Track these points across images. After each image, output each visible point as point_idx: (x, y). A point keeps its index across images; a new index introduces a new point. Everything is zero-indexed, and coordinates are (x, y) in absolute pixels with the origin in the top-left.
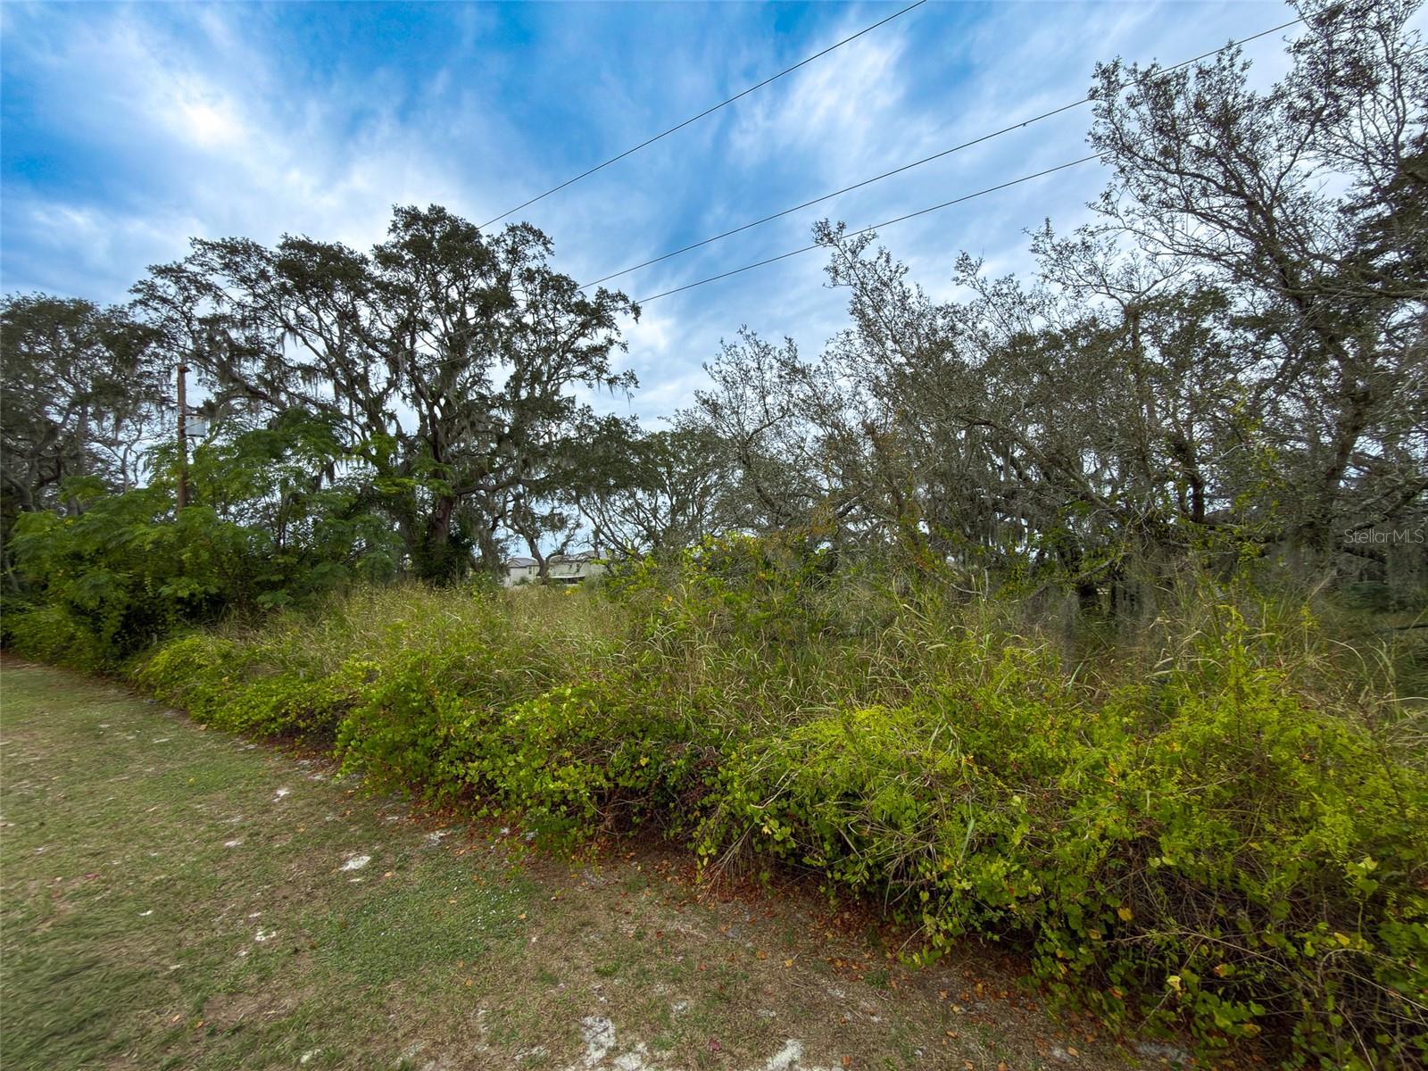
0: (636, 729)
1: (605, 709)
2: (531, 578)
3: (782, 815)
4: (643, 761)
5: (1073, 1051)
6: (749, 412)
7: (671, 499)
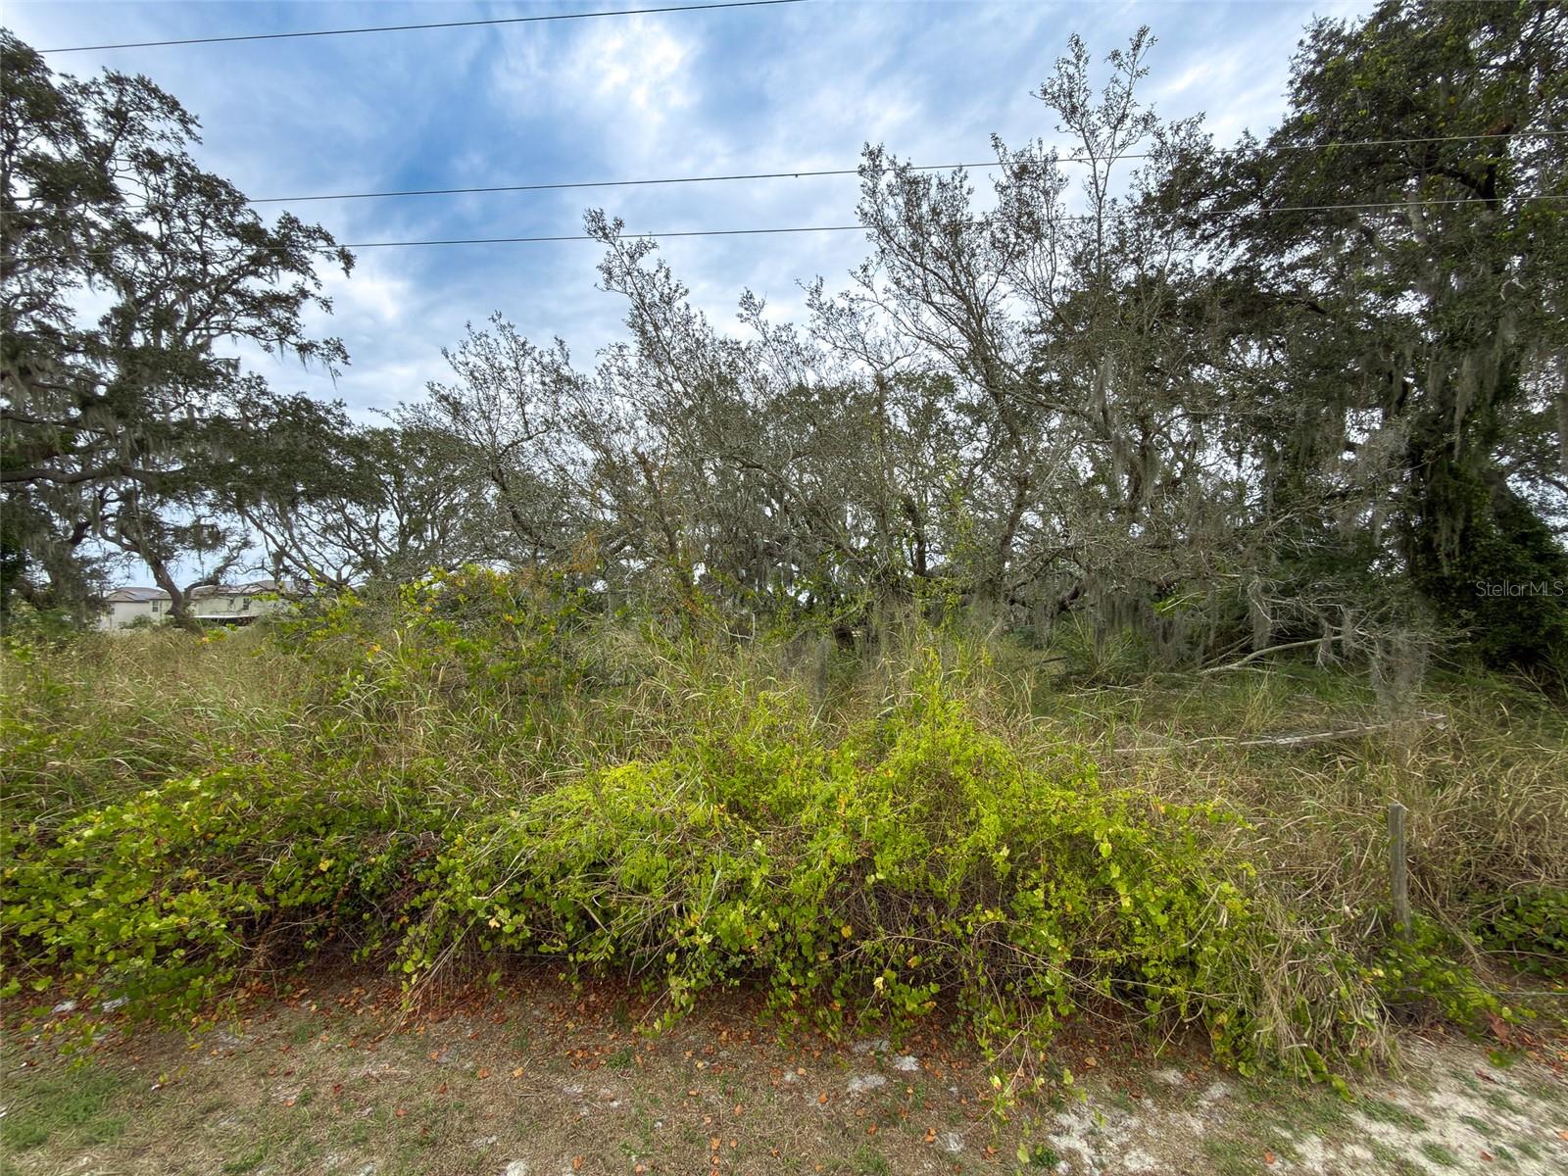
0: (315, 822)
1: (264, 802)
2: (158, 618)
3: (516, 902)
4: (324, 866)
5: (801, 1071)
6: (503, 420)
7: (400, 518)
